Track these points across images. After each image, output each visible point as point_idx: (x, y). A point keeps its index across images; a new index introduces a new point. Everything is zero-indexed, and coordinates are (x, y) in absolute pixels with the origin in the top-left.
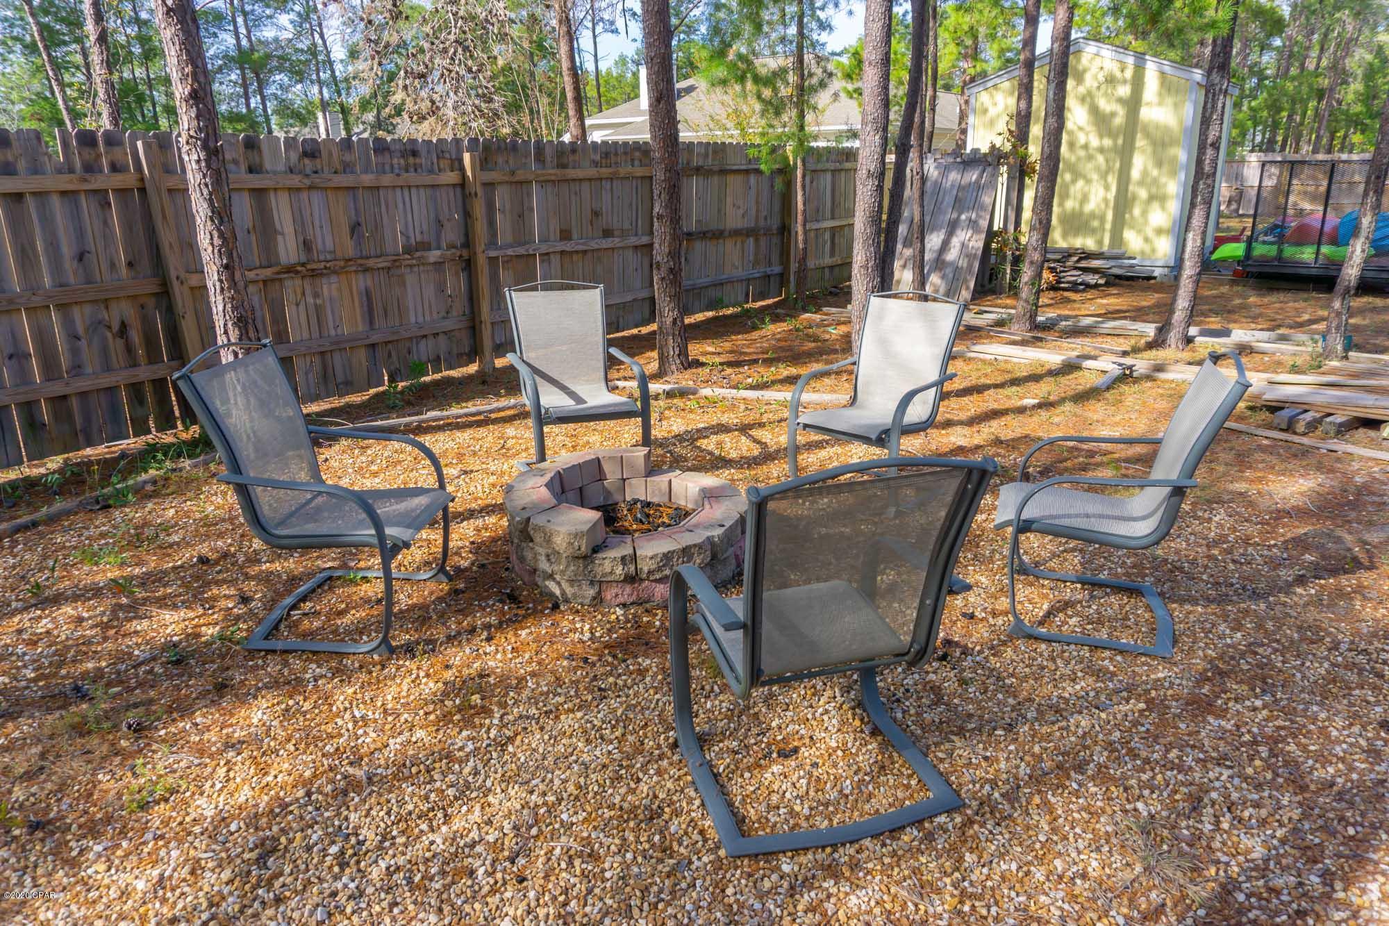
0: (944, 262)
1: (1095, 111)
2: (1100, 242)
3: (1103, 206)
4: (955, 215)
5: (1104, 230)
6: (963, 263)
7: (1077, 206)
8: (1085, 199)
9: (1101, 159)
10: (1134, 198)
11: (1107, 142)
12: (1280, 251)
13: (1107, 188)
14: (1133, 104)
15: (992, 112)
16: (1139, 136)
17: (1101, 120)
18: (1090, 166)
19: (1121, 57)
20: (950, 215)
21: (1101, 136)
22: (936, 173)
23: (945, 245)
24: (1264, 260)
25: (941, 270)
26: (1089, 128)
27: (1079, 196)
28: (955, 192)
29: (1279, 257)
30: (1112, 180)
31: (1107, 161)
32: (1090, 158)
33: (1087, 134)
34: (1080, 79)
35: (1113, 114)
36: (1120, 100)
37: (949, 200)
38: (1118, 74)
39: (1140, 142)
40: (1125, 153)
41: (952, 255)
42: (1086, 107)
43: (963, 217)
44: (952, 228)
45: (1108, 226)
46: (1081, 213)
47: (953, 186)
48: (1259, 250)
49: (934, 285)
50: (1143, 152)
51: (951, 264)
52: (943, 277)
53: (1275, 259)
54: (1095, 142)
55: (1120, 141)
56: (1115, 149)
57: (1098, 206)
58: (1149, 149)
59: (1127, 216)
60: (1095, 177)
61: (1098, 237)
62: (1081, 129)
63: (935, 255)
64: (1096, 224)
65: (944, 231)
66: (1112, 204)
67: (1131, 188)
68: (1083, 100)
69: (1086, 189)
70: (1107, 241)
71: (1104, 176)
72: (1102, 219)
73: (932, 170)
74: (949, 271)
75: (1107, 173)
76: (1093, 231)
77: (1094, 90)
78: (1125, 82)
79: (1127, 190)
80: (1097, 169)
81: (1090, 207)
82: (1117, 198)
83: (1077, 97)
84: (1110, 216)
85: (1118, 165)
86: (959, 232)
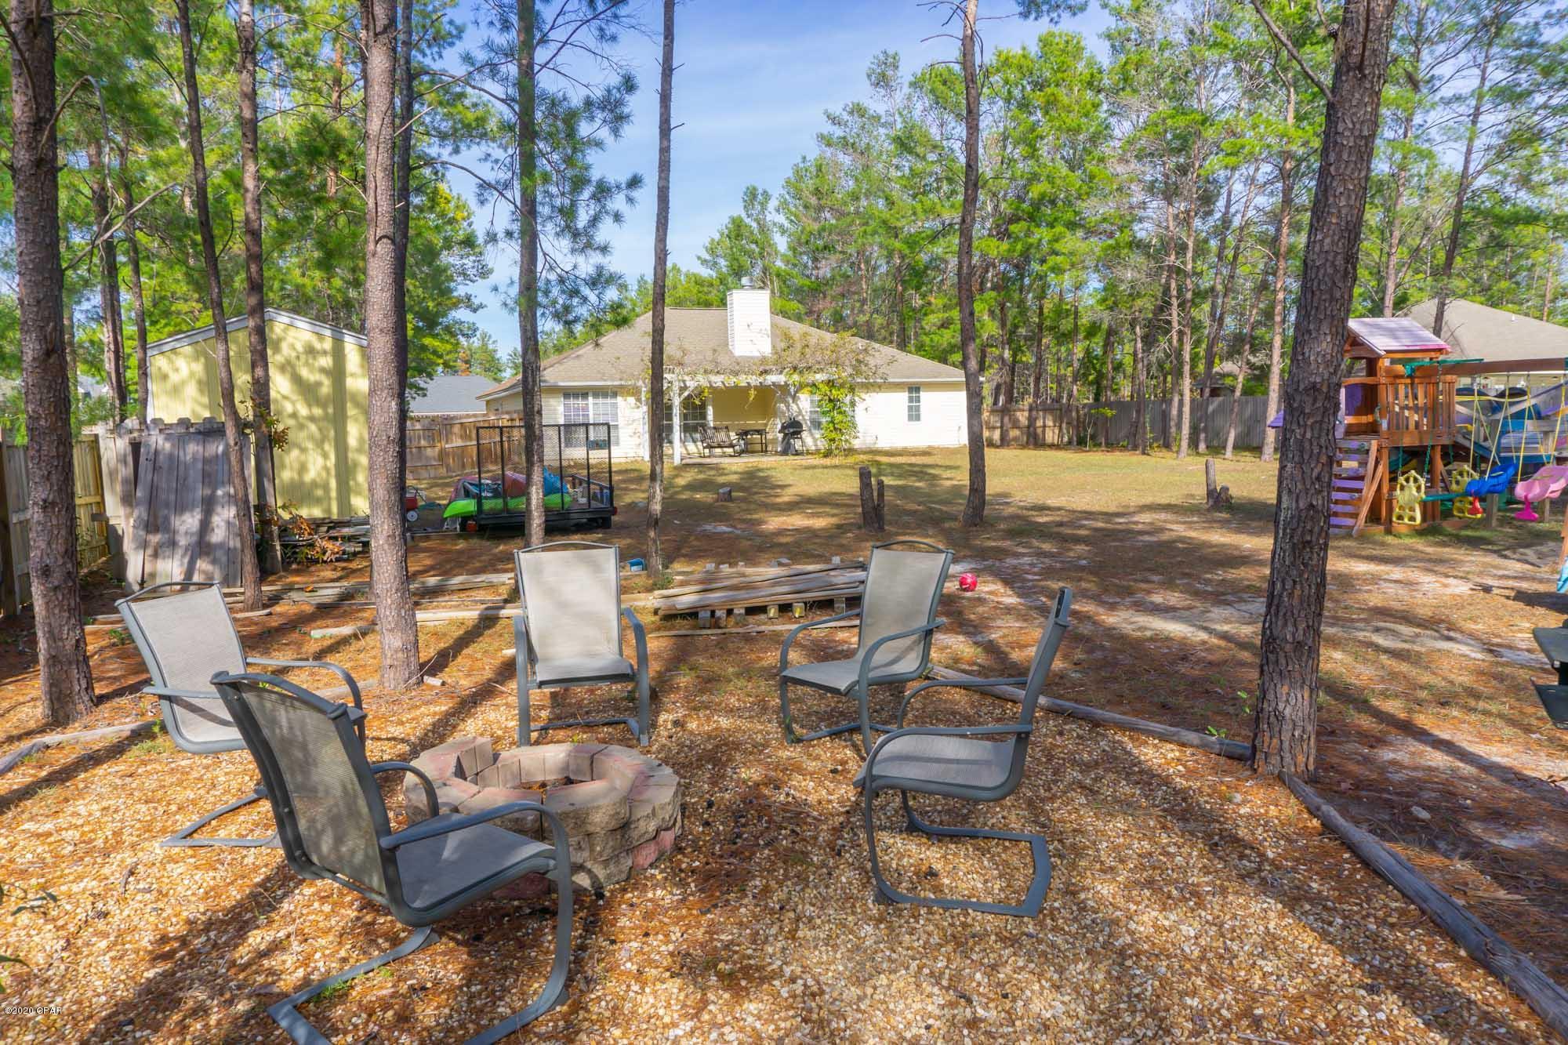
0: (209, 545)
1: (297, 380)
2: (329, 511)
3: (324, 474)
4: (208, 492)
5: (330, 499)
6: (235, 543)
7: (296, 476)
8: (303, 468)
9: (313, 428)
10: (356, 465)
11: (318, 411)
12: (506, 503)
13: (325, 456)
14: (338, 373)
15: (174, 378)
16: (349, 405)
17: (307, 390)
18: (303, 435)
19: (317, 329)
20: (201, 492)
21: (310, 406)
22: (168, 446)
23: (205, 526)
24: (494, 514)
25: (207, 554)
26: (294, 397)
27: (296, 465)
28: (200, 466)
29: (506, 509)
30: (329, 448)
31: (320, 430)
32: (301, 427)
33: (293, 403)
34: (277, 349)
35: (319, 384)
36: (323, 370)
37: (195, 475)
38: (318, 346)
39: (351, 411)
40: (339, 421)
41: (218, 535)
42: (288, 376)
43: (220, 492)
44: (209, 507)
45: (334, 494)
46: (302, 484)
47: (194, 459)
48: (488, 505)
49: (205, 572)
50: (356, 420)
51: (221, 545)
52: (214, 562)
53: (502, 511)
54: (303, 411)
55: (330, 410)
56: (326, 417)
57: (319, 474)
58: (362, 418)
59: (352, 483)
60: (310, 445)
61: (325, 505)
62: (285, 397)
63: (195, 539)
64: (319, 492)
65: (198, 510)
66: (333, 472)
67: (350, 455)
68: (282, 368)
69: (303, 458)
70: (335, 509)
71: (319, 444)
72: (326, 487)
73: (160, 442)
74: (219, 554)
75: (322, 441)
76: (318, 501)
77: (294, 360)
78: (325, 353)
79: (346, 457)
80: (311, 438)
81: (310, 475)
82: (337, 465)
83: (276, 366)
84: (333, 484)
85: (332, 433)
86: (219, 509)
